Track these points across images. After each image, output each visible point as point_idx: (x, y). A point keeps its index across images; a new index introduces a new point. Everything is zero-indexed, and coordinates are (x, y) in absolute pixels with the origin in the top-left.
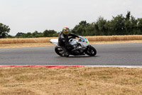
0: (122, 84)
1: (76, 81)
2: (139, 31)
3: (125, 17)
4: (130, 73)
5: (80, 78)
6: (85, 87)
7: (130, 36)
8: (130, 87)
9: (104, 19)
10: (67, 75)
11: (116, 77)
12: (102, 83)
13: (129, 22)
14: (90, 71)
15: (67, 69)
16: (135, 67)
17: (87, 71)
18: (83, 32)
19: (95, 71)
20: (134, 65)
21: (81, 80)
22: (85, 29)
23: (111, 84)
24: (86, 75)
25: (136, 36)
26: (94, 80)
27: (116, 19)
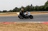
0: (29, 27)
1: (13, 27)
2: (35, 10)
3: (30, 6)
4: (32, 24)
5: (15, 26)
6: (16, 29)
7: (32, 12)
8: (31, 29)
9: (23, 7)
10: (10, 25)
11: (27, 25)
12: (22, 27)
13: (32, 8)
14: (18, 24)
15: (11, 23)
16: (33, 22)
17: (17, 24)
18: (16, 11)
19: (20, 23)
20: (33, 21)
21: (15, 27)
22: (17, 10)
23: (25, 28)
24: (17, 25)
25: (34, 12)
26: (20, 26)
27: (27, 6)
